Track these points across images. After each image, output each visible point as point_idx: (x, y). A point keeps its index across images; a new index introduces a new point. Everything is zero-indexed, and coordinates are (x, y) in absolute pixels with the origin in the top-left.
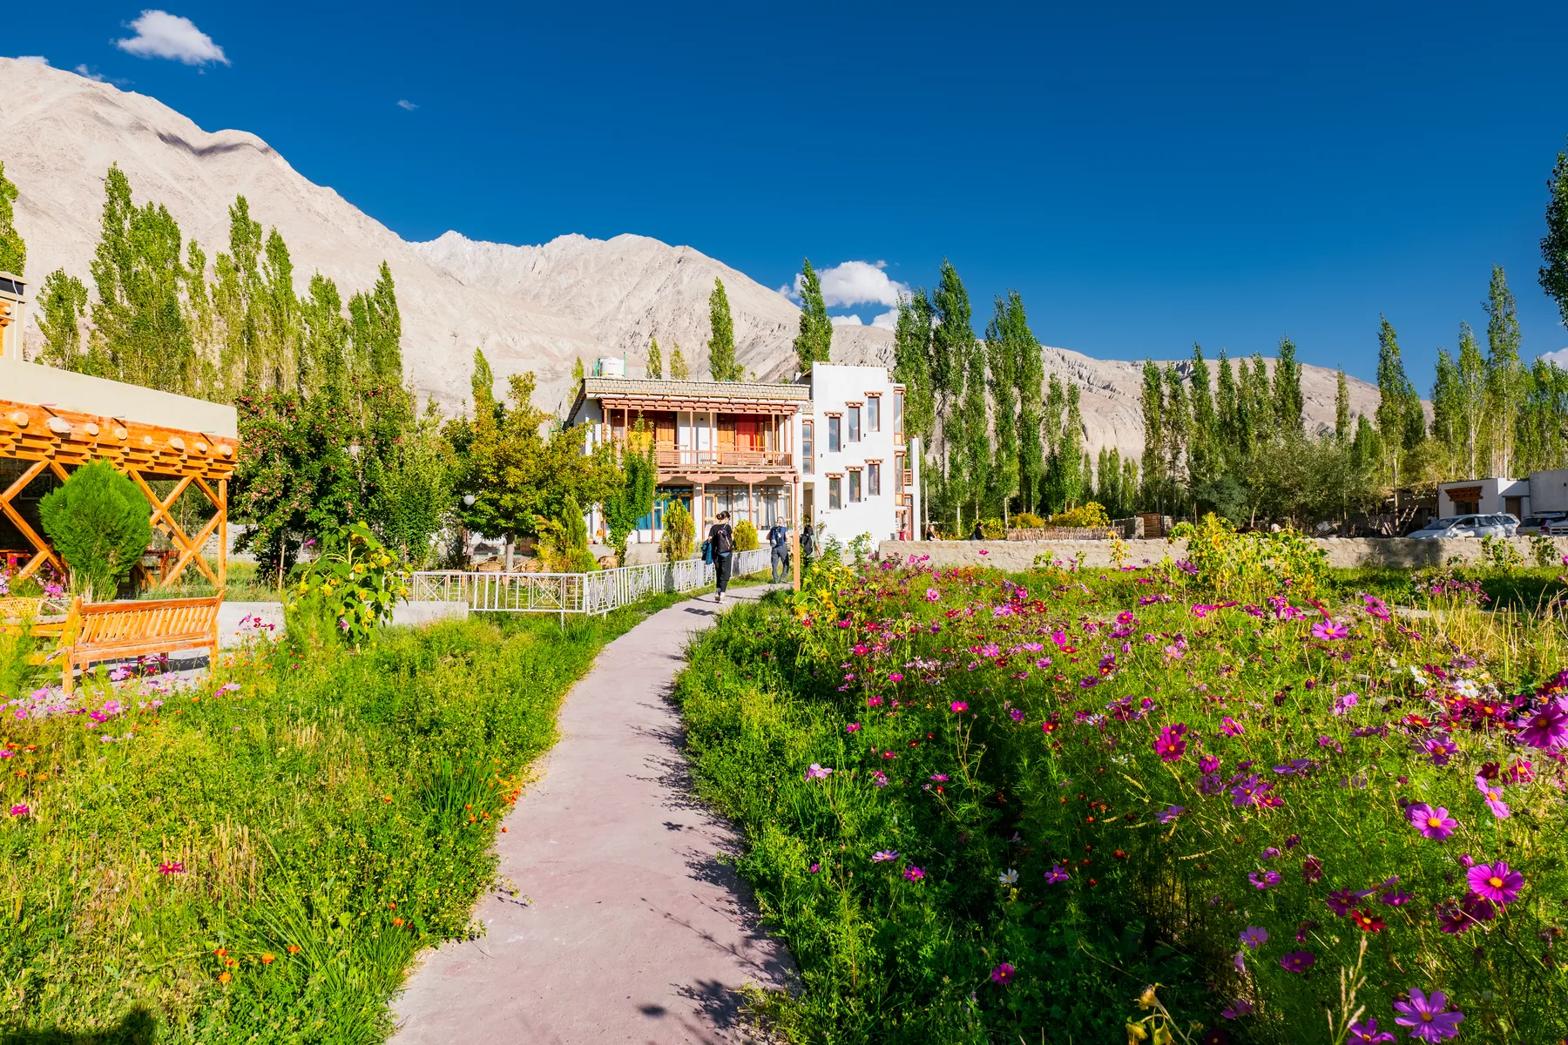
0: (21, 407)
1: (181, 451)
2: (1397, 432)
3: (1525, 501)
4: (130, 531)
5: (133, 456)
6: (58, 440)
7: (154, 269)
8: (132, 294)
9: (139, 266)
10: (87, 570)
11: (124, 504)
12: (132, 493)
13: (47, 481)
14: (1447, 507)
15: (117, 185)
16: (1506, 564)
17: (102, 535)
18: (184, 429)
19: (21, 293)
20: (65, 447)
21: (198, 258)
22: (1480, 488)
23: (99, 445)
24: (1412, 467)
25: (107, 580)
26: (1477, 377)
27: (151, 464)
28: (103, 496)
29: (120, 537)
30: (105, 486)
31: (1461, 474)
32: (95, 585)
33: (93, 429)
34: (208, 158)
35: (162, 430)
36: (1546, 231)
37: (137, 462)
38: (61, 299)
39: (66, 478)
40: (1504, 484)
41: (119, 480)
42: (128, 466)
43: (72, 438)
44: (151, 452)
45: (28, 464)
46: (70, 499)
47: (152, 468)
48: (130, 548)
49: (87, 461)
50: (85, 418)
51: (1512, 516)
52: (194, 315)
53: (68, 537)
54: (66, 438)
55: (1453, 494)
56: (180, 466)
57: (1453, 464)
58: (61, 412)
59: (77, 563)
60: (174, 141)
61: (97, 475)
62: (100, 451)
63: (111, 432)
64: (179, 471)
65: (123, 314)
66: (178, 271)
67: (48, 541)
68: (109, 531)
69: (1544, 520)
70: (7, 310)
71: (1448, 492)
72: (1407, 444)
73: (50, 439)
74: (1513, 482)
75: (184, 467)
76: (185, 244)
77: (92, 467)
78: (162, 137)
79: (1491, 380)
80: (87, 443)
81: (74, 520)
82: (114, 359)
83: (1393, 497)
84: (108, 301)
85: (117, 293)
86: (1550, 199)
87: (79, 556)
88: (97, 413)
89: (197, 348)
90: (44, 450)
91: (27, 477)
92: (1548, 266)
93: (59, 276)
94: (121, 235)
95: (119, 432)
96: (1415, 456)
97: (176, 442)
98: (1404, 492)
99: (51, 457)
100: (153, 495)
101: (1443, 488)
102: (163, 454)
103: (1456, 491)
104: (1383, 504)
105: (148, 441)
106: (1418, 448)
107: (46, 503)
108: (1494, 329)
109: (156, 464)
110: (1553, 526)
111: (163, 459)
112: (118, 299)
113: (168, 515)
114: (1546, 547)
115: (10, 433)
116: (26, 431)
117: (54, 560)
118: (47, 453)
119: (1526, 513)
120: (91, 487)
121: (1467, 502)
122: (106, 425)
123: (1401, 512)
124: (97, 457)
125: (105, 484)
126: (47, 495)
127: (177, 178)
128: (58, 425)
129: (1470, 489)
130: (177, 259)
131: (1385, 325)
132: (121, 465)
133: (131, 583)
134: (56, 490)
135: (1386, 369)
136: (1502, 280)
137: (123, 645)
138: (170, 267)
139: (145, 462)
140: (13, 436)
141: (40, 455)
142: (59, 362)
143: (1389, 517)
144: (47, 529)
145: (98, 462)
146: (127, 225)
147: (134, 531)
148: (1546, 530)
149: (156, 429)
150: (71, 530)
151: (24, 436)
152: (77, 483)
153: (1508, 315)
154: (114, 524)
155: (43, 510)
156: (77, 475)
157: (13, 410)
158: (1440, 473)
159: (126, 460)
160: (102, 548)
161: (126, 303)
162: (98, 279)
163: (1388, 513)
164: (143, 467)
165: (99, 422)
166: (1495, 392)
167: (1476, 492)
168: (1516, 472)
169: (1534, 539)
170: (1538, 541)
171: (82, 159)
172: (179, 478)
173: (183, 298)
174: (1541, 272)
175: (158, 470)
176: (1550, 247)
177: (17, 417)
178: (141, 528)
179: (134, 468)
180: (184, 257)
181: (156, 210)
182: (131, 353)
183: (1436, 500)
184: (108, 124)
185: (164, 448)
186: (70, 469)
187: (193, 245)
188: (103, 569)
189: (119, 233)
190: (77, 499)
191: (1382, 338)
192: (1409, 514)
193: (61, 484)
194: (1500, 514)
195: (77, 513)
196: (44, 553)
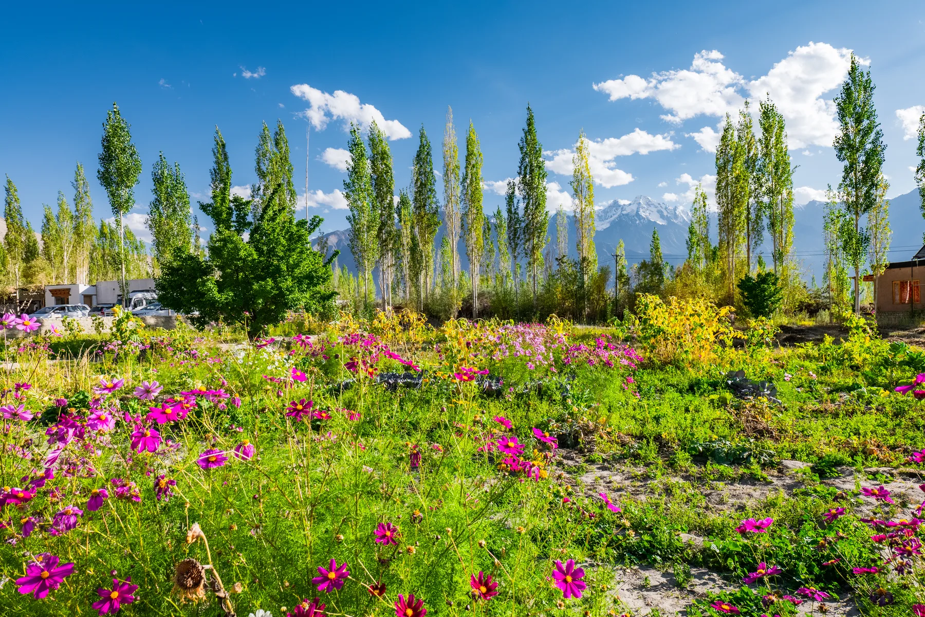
2: (19, 251)
3: (94, 297)
14: (50, 300)
16: (76, 332)
22: (69, 290)
24: (28, 275)
26: (68, 225)
31: (59, 280)
36: (101, 150)
40: (83, 288)
51: (86, 306)
55: (54, 292)
57: (54, 275)
69: (102, 308)
71: (51, 291)
72: (27, 260)
74: (88, 287)
79: (76, 228)
83: (15, 293)
86: (104, 134)
92: (102, 170)
96: (30, 268)
98: (23, 290)
101: (47, 289)
103: (55, 290)
104: (9, 297)
106: (33, 263)
108: (78, 199)
110: (106, 311)
114: (100, 323)
119: (94, 304)
121: (62, 297)
123: (21, 302)
129: (64, 290)
131: (9, 182)
135: (10, 211)
136: (82, 171)
143: (13, 306)
148: (103, 313)
153: (85, 192)
158: (45, 279)
163: (12, 303)
166: (78, 235)
167: (67, 292)
168: (90, 281)
169: (94, 318)
170: (96, 320)
174: (98, 172)
176: (103, 159)
183: (44, 296)
191: (8, 190)
192: (27, 304)
194: (79, 304)
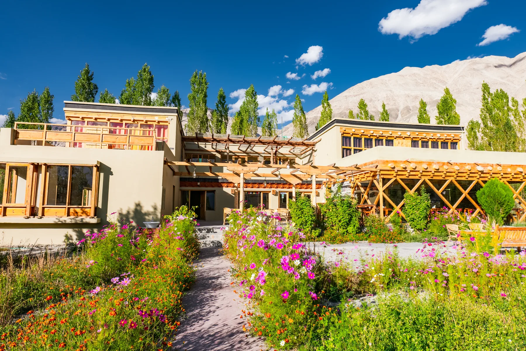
0: (469, 164)
1: (522, 172)
4: (507, 202)
5: (504, 176)
6: (480, 173)
7: (500, 111)
8: (493, 121)
9: (495, 112)
10: (493, 215)
11: (504, 193)
12: (506, 189)
13: (478, 187)
15: (486, 88)
17: (497, 203)
18: (522, 164)
19: (463, 130)
20: (482, 175)
21: (515, 102)
23: (493, 173)
25: (500, 219)
27: (511, 178)
28: (496, 190)
29: (503, 204)
30: (497, 187)
32: (496, 220)
33: (490, 168)
34: (513, 67)
35: (514, 166)
37: (506, 178)
38: (472, 129)
39: (484, 185)
41: (501, 184)
42: (503, 180)
43: (484, 172)
44: (511, 174)
45: (472, 181)
46: (486, 192)
47: (511, 179)
48: (507, 208)
49: (490, 179)
50: (488, 165)
52: (517, 123)
53: (486, 204)
54: (482, 172)
56: (522, 178)
58: (480, 164)
59: (490, 213)
60: (500, 66)
61: (494, 183)
62: (493, 175)
63: (496, 169)
64: (522, 180)
65: (492, 129)
66: (509, 110)
67: (480, 205)
68: (499, 202)
70: (460, 136)
73: (478, 173)
75: (524, 178)
76: (510, 99)
77: (492, 181)
78: (496, 67)
80: (489, 173)
81: (488, 199)
82: (490, 144)
84: (486, 126)
85: (489, 122)
87: (490, 210)
88: (491, 163)
89: (519, 135)
90: (476, 177)
91: (472, 186)
93: (472, 122)
94: (488, 104)
95: (499, 168)
97: (520, 169)
99: (478, 179)
100: (513, 189)
102: (515, 174)
105: (509, 170)
107: (478, 193)
109: (513, 178)
111: (515, 176)
112: (489, 124)
113: (519, 196)
115: (466, 173)
116: (470, 171)
117: (482, 212)
118: (477, 178)
120: (492, 187)
122: (494, 166)
124: (493, 177)
125: (497, 186)
126: (478, 191)
127: (502, 78)
128: (480, 168)
130: (508, 105)
132: (500, 179)
133: (508, 220)
134: (481, 189)
137: (514, 242)
138: (506, 108)
139: (509, 178)
140: (467, 173)
141: (475, 179)
142: (473, 149)
144: (479, 202)
145: (494, 179)
146: (490, 100)
147: (508, 202)
149: (512, 165)
150: (487, 202)
151: (470, 173)
152: (487, 187)
154: (501, 199)
155: (477, 196)
156: (487, 184)
157: (466, 166)
159: (502, 178)
160: (498, 208)
161: (492, 125)
162: (483, 120)
164: (508, 179)
165: (492, 166)
171: (471, 84)
172: (522, 182)
173: (512, 118)
175: (513, 180)
177: (468, 167)
178: (511, 201)
179: (505, 180)
180: (510, 104)
181: (499, 91)
182: (495, 142)
184: (478, 70)
185: (515, 172)
186: (485, 182)
187: (513, 99)
188: (498, 215)
189: (487, 103)
190: (488, 192)
193: (482, 187)
195: (488, 196)
196: (478, 210)
